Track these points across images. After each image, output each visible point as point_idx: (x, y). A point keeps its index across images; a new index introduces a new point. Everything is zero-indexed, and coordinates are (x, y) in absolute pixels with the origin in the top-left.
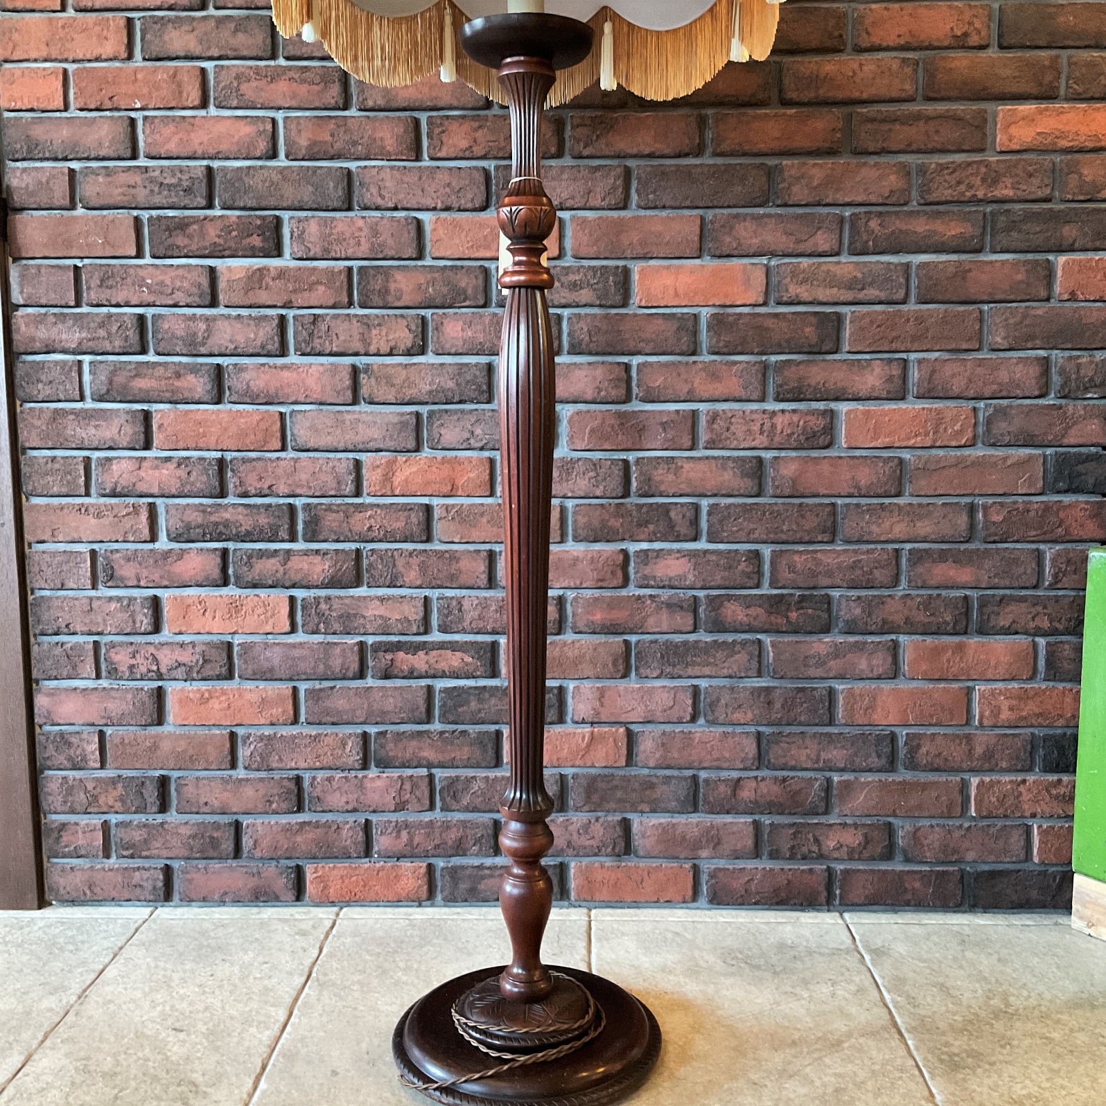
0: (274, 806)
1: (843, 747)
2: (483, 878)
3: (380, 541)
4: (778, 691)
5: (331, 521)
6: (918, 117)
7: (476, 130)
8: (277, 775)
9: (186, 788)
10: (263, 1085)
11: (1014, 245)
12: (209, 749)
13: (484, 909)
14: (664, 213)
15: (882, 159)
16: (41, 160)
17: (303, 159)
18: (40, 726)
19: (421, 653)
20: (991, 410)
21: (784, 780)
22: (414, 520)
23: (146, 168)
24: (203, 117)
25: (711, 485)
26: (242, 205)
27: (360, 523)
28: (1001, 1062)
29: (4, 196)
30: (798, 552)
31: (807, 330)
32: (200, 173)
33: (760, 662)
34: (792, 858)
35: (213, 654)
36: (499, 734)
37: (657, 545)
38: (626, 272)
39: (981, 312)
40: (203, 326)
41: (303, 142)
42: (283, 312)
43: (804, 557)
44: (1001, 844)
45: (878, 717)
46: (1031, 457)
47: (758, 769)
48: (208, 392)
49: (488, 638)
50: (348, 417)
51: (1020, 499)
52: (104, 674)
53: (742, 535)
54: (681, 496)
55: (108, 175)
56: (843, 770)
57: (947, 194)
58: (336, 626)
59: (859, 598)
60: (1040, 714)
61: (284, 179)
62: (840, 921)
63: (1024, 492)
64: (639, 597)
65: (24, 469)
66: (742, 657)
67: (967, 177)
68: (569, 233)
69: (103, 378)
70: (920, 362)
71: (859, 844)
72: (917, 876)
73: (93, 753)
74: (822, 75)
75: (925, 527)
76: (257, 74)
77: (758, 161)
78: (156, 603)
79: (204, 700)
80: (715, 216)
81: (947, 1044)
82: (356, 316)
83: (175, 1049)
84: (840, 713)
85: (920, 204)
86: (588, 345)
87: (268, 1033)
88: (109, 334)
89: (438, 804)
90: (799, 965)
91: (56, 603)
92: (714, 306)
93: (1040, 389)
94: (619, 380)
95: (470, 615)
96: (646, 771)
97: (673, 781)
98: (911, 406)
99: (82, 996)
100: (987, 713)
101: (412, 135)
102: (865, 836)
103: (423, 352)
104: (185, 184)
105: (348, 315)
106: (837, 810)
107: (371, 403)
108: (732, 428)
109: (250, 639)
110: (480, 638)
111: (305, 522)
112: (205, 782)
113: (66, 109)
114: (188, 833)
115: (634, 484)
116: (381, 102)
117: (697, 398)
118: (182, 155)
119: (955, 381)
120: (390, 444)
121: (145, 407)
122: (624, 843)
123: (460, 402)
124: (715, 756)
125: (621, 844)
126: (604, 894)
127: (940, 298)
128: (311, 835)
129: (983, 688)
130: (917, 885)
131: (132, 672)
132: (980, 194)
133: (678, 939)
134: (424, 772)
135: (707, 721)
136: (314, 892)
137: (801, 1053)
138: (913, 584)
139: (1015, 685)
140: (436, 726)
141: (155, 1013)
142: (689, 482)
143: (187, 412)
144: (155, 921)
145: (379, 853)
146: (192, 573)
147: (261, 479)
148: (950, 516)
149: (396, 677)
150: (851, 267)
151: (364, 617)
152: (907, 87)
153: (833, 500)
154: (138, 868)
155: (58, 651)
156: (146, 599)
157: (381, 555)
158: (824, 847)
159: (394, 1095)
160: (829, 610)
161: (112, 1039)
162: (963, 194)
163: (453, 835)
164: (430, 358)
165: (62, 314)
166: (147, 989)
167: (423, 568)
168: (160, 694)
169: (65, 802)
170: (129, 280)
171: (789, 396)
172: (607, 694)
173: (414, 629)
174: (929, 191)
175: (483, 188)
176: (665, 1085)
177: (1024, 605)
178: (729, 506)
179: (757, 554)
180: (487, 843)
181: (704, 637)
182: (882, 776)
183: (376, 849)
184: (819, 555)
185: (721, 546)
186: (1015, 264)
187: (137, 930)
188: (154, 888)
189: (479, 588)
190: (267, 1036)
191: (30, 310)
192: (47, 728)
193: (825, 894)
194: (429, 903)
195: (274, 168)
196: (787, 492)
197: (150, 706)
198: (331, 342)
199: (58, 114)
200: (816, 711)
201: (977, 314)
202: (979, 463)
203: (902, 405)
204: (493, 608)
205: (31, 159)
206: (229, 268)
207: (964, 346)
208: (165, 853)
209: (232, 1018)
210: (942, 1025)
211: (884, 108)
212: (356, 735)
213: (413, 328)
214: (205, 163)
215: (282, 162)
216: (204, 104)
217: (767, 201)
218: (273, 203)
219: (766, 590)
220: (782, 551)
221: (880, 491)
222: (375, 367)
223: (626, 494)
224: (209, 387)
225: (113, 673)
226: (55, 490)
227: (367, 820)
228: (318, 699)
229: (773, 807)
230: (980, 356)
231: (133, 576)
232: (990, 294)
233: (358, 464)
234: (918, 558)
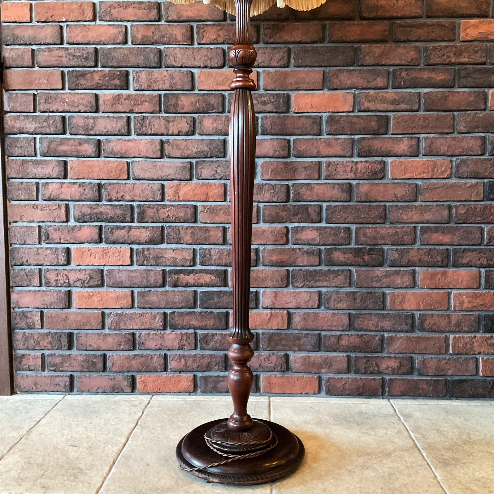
0: (122, 347)
1: (389, 320)
2: (220, 381)
3: (173, 222)
4: (359, 293)
5: (150, 212)
6: (424, 25)
7: (219, 31)
8: (123, 332)
9: (80, 338)
10: (113, 470)
11: (468, 84)
12: (92, 320)
13: (220, 397)
14: (306, 69)
15: (407, 45)
16: (19, 45)
17: (139, 44)
18: (14, 309)
19: (192, 275)
20: (459, 161)
21: (362, 336)
22: (189, 212)
23: (67, 48)
24: (93, 25)
25: (328, 196)
26: (111, 65)
27: (164, 213)
28: (469, 463)
29: (2, 61)
30: (368, 228)
31: (373, 123)
32: (92, 51)
33: (350, 280)
34: (365, 373)
35: (95, 275)
36: (227, 313)
37: (302, 225)
38: (288, 97)
39: (454, 115)
40: (92, 121)
41: (139, 36)
42: (129, 115)
43: (371, 230)
44: (464, 367)
45: (406, 306)
46: (477, 183)
47: (349, 331)
48: (94, 152)
49: (223, 268)
50: (158, 164)
51: (473, 203)
52: (43, 284)
53: (342, 220)
54: (313, 201)
55: (49, 52)
56: (389, 331)
57: (438, 60)
58: (152, 262)
59: (397, 249)
60: (483, 305)
61: (130, 53)
62: (388, 403)
63: (474, 199)
64: (294, 249)
65: (8, 188)
66: (341, 278)
67: (447, 52)
68: (262, 78)
69: (46, 145)
70: (425, 138)
71: (397, 367)
72: (425, 382)
73: (38, 321)
74: (379, 6)
75: (428, 216)
76: (119, 5)
77: (350, 45)
78: (68, 251)
79: (90, 296)
80: (330, 70)
81: (442, 455)
82: (163, 117)
83: (72, 454)
84: (388, 304)
85: (425, 65)
86: (270, 130)
87: (117, 448)
88: (49, 125)
89: (199, 346)
90: (369, 421)
91: (22, 250)
92: (329, 112)
93: (481, 151)
94: (284, 147)
95: (215, 257)
96: (296, 332)
97: (309, 336)
98: (421, 159)
99: (29, 431)
100: (457, 304)
101: (190, 33)
102: (400, 362)
103: (193, 134)
104: (85, 55)
105: (159, 116)
106: (386, 350)
107: (169, 157)
108: (338, 170)
109: (111, 268)
110: (219, 268)
111: (138, 213)
112: (90, 335)
113: (31, 22)
114: (82, 359)
115: (292, 196)
116: (175, 18)
117: (321, 155)
118: (83, 42)
119: (442, 147)
120: (178, 176)
121: (65, 159)
122: (286, 366)
123: (211, 157)
124: (329, 324)
125: (285, 365)
126: (277, 390)
127: (435, 108)
128: (139, 360)
129: (455, 292)
130: (425, 386)
131: (56, 283)
132: (453, 60)
133: (312, 410)
134: (192, 331)
135: (325, 308)
136: (140, 388)
137: (372, 458)
138: (423, 243)
139: (470, 291)
140: (198, 310)
141: (63, 439)
142: (317, 195)
143: (84, 161)
144: (65, 400)
145: (171, 369)
146: (85, 236)
147: (118, 192)
148: (440, 211)
149: (180, 287)
150: (393, 94)
151: (165, 258)
152: (419, 11)
153: (385, 203)
154: (58, 376)
155: (22, 273)
156: (64, 248)
157: (173, 229)
158: (380, 368)
159: (176, 474)
160: (383, 256)
161: (42, 450)
162: (445, 60)
163: (206, 361)
164: (197, 137)
165: (27, 116)
166: (60, 429)
167: (193, 234)
168: (69, 293)
169: (24, 344)
170: (58, 100)
171: (364, 154)
172: (278, 295)
173: (188, 263)
174: (429, 59)
175: (222, 57)
176: (307, 471)
177: (474, 253)
178: (335, 206)
179: (349, 229)
180: (222, 365)
181: (324, 268)
182: (408, 334)
183: (169, 367)
184: (378, 229)
185: (332, 225)
186: (470, 93)
187: (56, 404)
188: (65, 385)
189: (219, 244)
190: (116, 449)
191: (13, 114)
192: (17, 310)
193: (381, 390)
194: (194, 393)
195: (126, 48)
196: (363, 199)
197: (65, 298)
198: (151, 129)
199: (27, 24)
200: (377, 303)
201: (452, 116)
202: (453, 186)
203: (417, 159)
204: (225, 254)
205: (14, 44)
206: (104, 95)
207: (446, 131)
208: (70, 369)
209: (100, 441)
210: (440, 447)
211: (408, 21)
212: (161, 314)
213: (189, 122)
214: (94, 46)
215: (130, 45)
216: (94, 19)
217: (354, 63)
218: (125, 64)
219: (353, 246)
220: (361, 227)
221: (407, 199)
222: (171, 141)
223: (288, 201)
224: (94, 150)
225: (48, 284)
226: (22, 197)
227: (165, 354)
228: (143, 296)
229: (356, 349)
230: (453, 136)
231: (58, 238)
232: (458, 107)
233: (163, 186)
234: (424, 231)
